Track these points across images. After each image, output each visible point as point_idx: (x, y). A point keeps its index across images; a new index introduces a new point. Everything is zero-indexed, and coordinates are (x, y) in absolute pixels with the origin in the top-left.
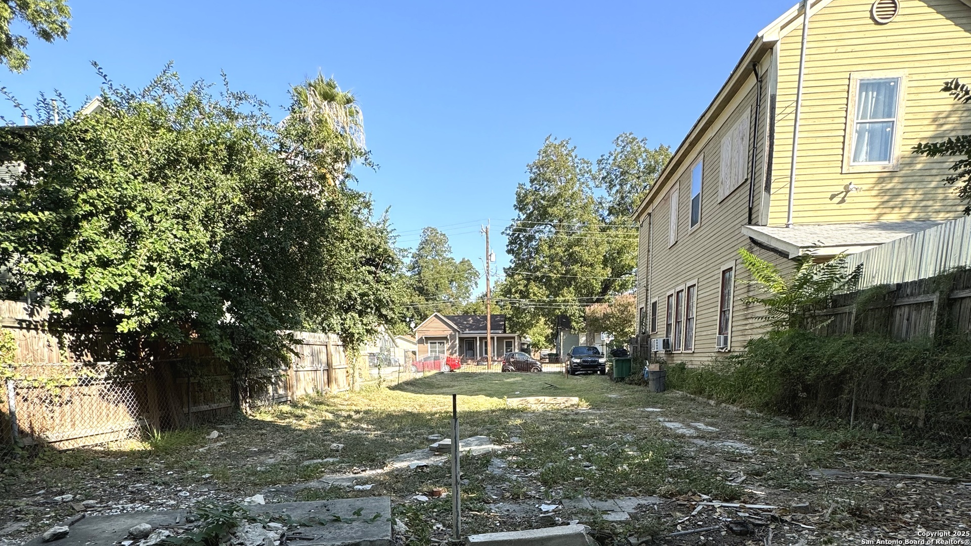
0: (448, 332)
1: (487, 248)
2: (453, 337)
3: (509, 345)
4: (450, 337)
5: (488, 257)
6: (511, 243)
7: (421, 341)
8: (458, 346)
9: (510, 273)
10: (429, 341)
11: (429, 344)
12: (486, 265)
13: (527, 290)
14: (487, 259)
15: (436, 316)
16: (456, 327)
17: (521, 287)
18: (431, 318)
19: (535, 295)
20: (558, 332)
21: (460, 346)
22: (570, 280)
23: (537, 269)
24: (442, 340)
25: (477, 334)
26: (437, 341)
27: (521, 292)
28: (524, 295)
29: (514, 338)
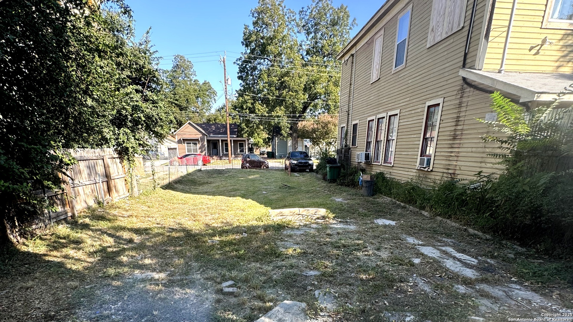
0: (199, 136)
1: (225, 74)
2: (202, 139)
3: (241, 145)
4: (200, 139)
5: (226, 81)
6: (241, 71)
7: (179, 142)
8: (206, 146)
9: (241, 94)
10: (186, 142)
11: (186, 144)
12: (225, 87)
13: (254, 107)
14: (225, 83)
15: (189, 123)
16: (203, 132)
17: (249, 105)
18: (186, 125)
19: (259, 110)
20: (273, 137)
21: (208, 146)
22: (282, 101)
23: (260, 91)
24: (195, 141)
25: (220, 137)
26: (191, 142)
27: (250, 109)
28: (252, 111)
29: (245, 141)
